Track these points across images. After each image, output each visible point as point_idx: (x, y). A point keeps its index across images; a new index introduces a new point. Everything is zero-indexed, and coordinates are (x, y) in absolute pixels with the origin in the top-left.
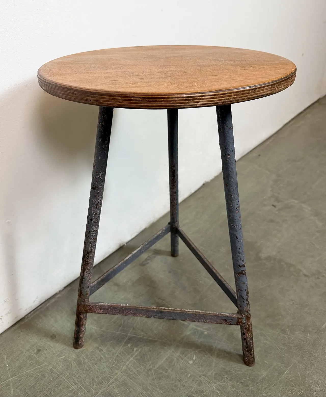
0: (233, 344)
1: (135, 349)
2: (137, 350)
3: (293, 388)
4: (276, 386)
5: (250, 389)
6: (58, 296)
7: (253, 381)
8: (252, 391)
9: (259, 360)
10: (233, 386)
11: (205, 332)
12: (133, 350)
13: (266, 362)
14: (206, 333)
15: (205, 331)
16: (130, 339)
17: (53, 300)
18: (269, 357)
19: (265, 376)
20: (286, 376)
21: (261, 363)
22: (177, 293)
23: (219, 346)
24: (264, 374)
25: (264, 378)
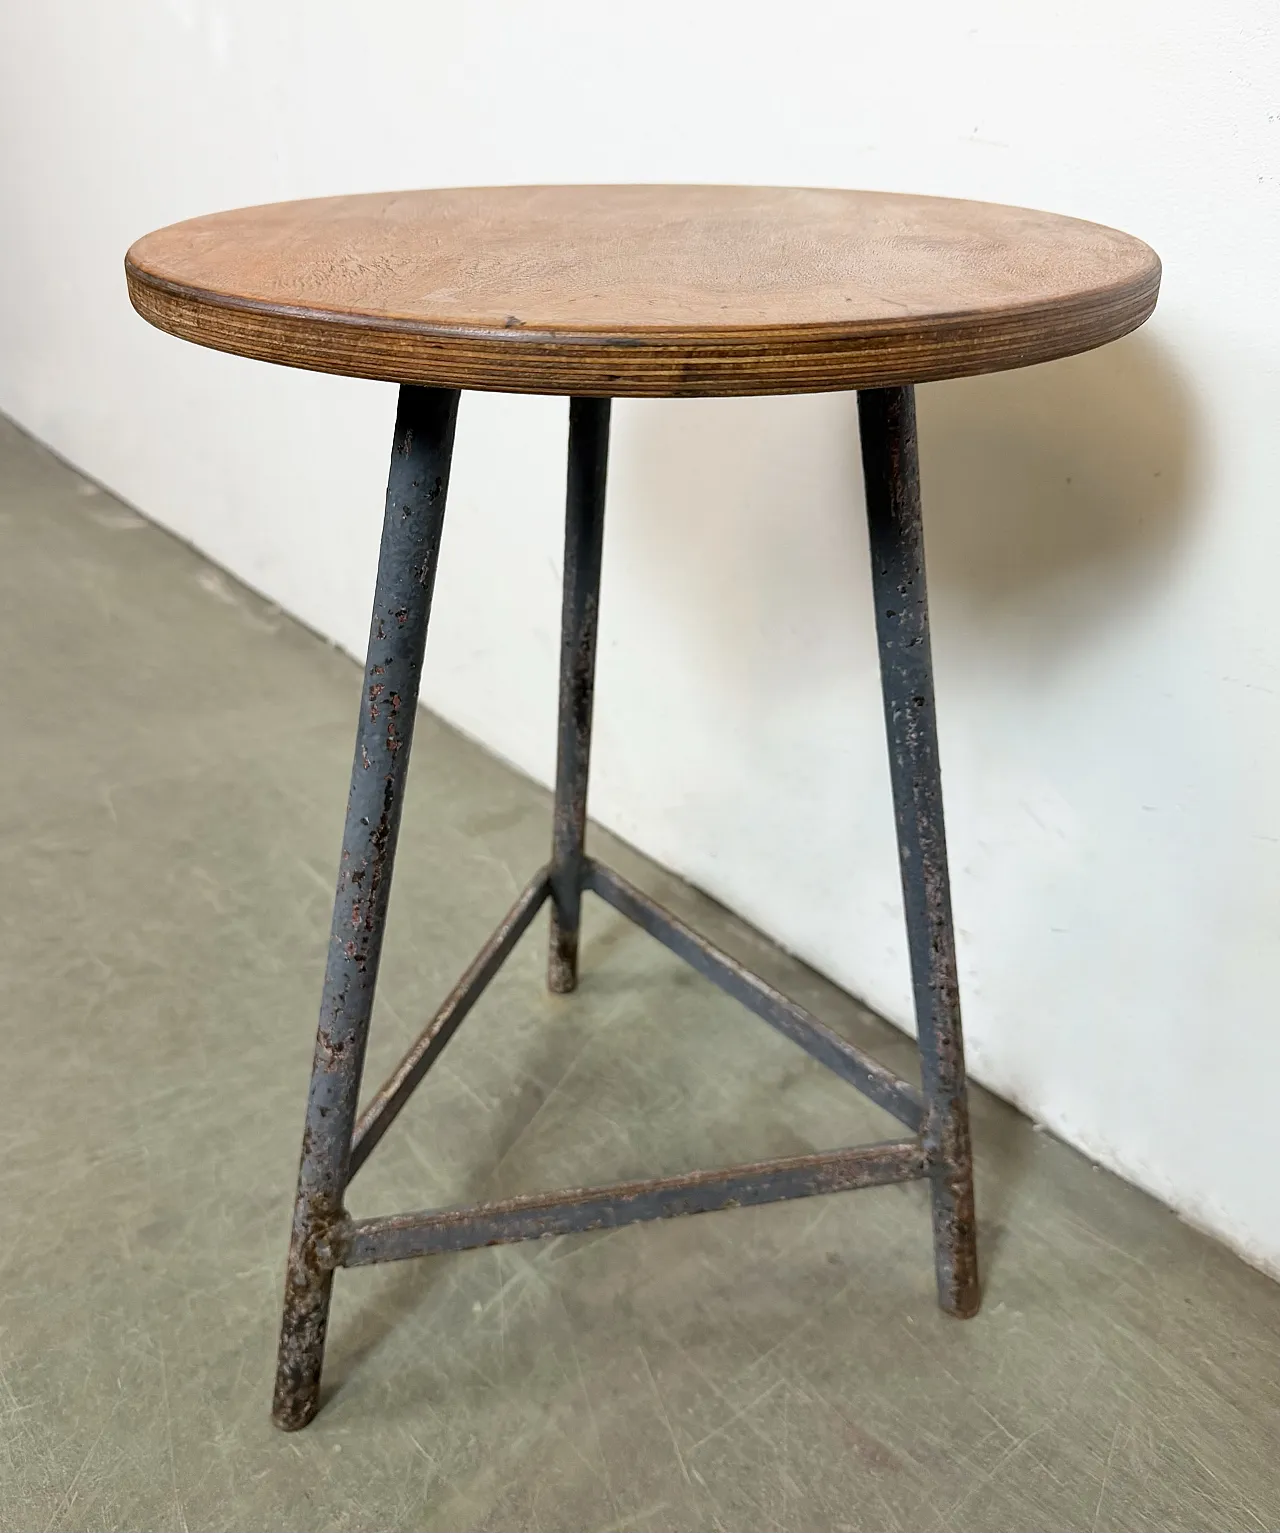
0: (388, 1384)
1: (496, 1102)
2: (489, 1106)
3: (121, 1522)
4: (162, 1463)
5: (203, 1372)
6: (763, 947)
7: (222, 1393)
8: (193, 1373)
9: (283, 1450)
10: (242, 1322)
11: (483, 1304)
12: (493, 1095)
13: (264, 1474)
14: (477, 1307)
15: (487, 1309)
16: (538, 1094)
17: (747, 937)
18: (276, 1494)
19: (216, 1443)
20: (172, 1520)
21: (268, 1451)
22: (706, 1263)
23: (402, 1333)
24: (226, 1442)
25: (210, 1433)
